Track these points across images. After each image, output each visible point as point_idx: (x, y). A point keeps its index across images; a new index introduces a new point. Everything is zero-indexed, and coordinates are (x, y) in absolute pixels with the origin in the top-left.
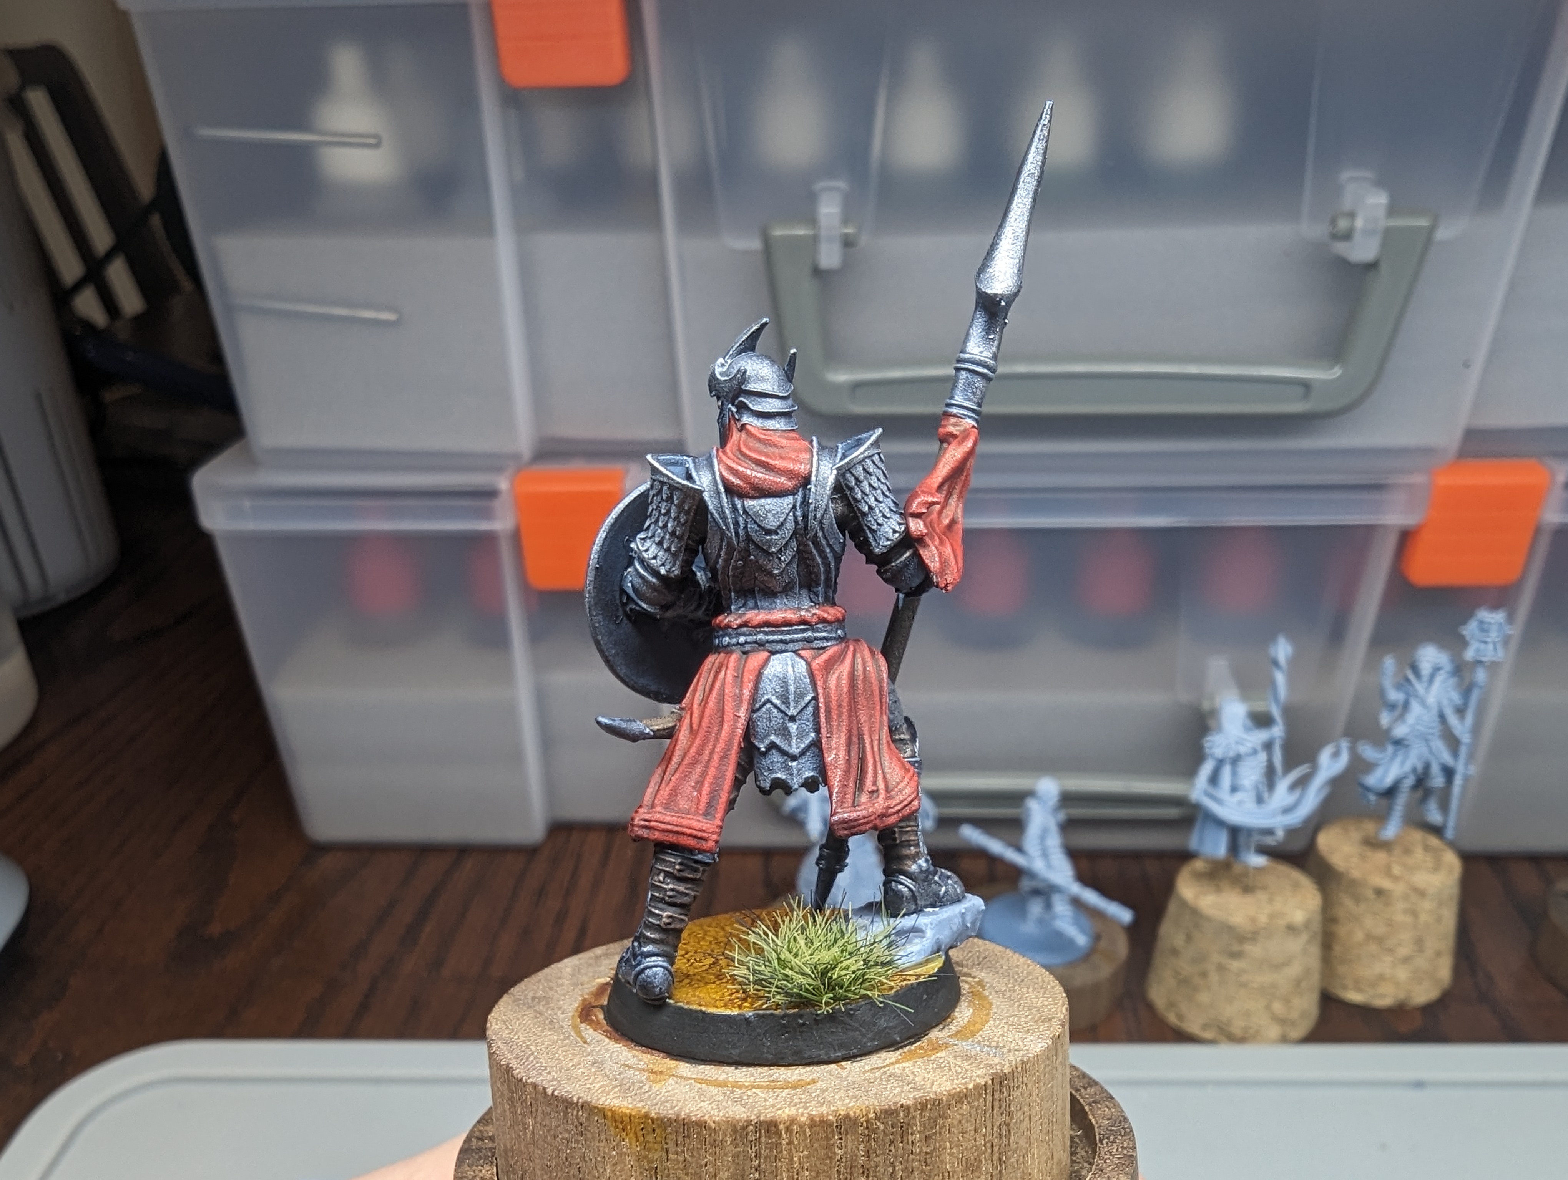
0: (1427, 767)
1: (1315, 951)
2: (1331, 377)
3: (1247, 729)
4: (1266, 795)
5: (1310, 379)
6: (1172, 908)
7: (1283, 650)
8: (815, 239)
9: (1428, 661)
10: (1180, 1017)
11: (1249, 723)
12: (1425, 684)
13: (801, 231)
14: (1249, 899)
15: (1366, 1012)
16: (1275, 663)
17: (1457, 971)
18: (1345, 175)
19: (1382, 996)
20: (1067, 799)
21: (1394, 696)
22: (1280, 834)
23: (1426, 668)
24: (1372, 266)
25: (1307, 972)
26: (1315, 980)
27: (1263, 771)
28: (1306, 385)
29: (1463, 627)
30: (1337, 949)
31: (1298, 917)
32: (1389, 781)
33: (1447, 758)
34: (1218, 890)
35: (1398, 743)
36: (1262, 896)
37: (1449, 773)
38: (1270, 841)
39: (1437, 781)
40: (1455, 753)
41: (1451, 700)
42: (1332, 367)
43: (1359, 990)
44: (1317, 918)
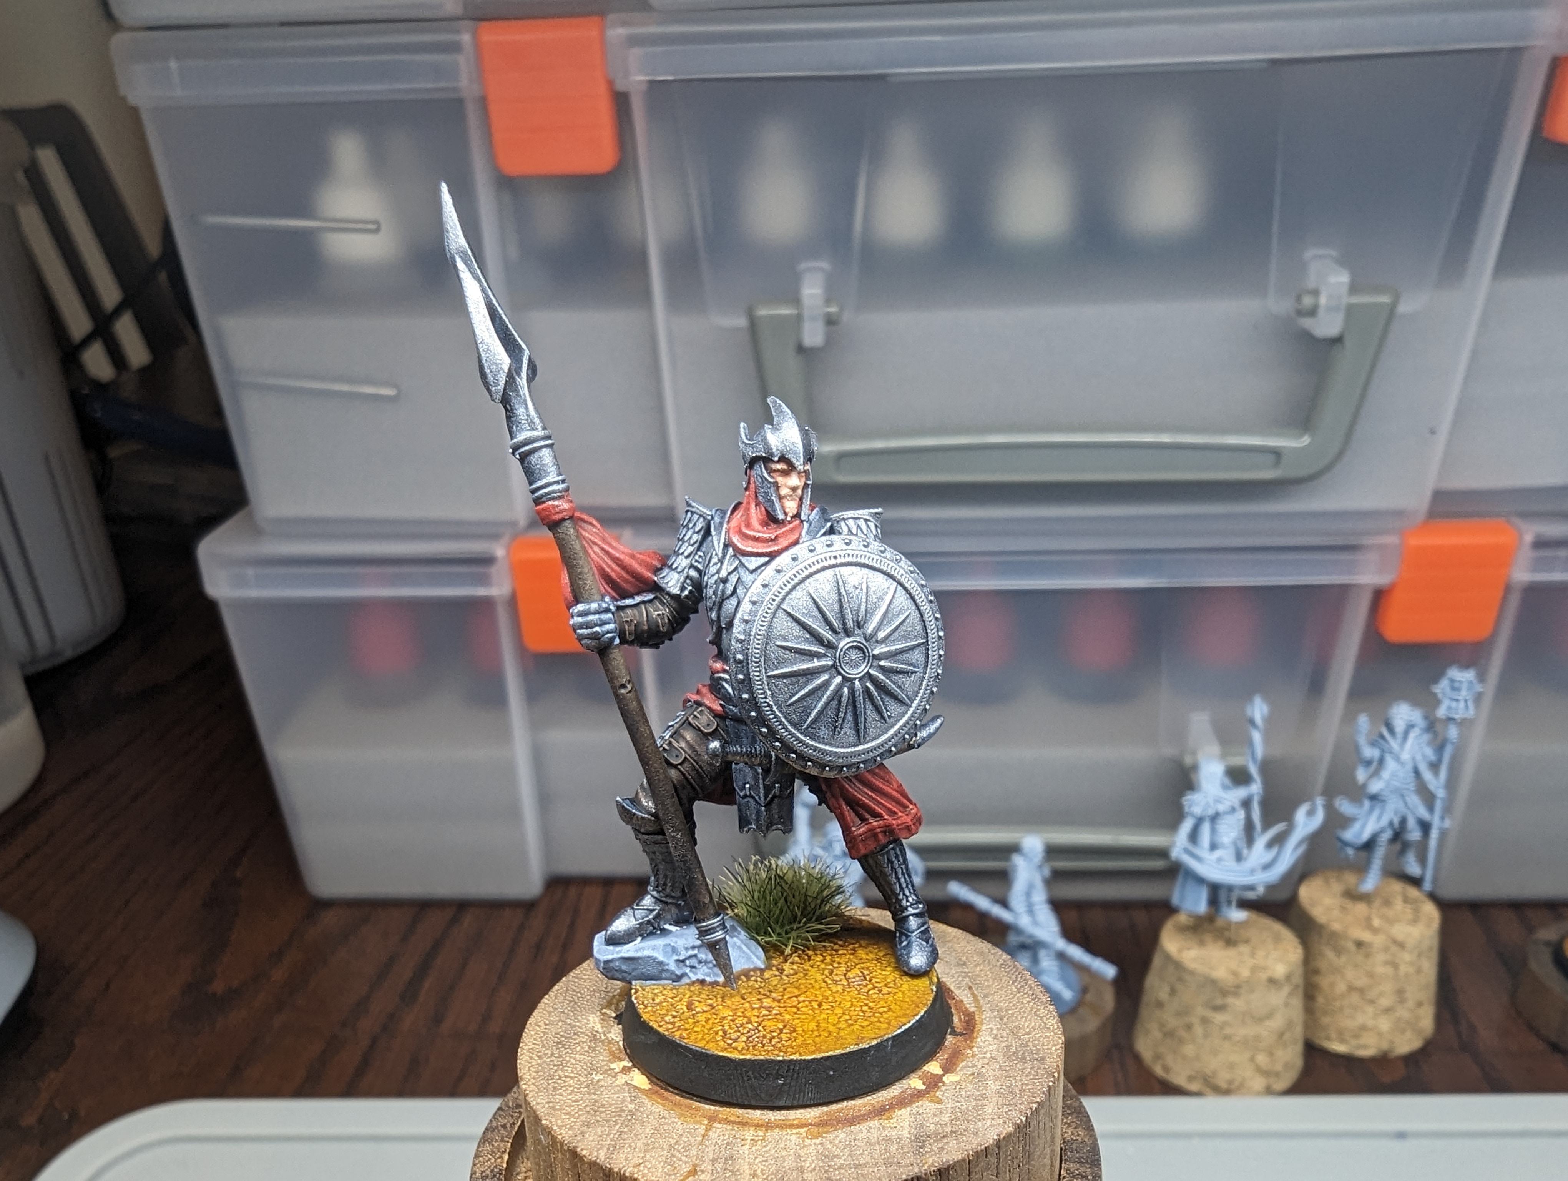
0: (1403, 821)
1: (1297, 1003)
2: (1302, 445)
3: (1225, 787)
4: (1245, 852)
5: (1280, 447)
6: (1157, 961)
7: (1259, 709)
8: (799, 318)
9: (1401, 718)
10: (1167, 1069)
11: (1227, 781)
12: (1399, 740)
13: (785, 311)
14: (1232, 952)
15: (1349, 1061)
16: (1252, 722)
17: (1439, 1019)
18: (1309, 253)
19: (1365, 1047)
20: (1052, 851)
21: (1369, 752)
22: (1261, 890)
23: (1399, 725)
24: (1338, 340)
25: (1290, 1025)
26: (1298, 1031)
27: (1242, 827)
28: (1277, 454)
29: (1435, 686)
30: (1320, 1000)
31: (1280, 970)
32: (1366, 836)
33: (1422, 812)
34: (1202, 943)
35: (1374, 798)
36: (1244, 949)
37: (1425, 827)
38: (1251, 895)
39: (1415, 835)
40: (1431, 808)
41: (1424, 756)
42: (1302, 436)
43: (1342, 1041)
44: (1299, 972)
